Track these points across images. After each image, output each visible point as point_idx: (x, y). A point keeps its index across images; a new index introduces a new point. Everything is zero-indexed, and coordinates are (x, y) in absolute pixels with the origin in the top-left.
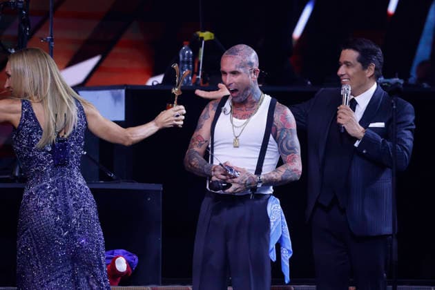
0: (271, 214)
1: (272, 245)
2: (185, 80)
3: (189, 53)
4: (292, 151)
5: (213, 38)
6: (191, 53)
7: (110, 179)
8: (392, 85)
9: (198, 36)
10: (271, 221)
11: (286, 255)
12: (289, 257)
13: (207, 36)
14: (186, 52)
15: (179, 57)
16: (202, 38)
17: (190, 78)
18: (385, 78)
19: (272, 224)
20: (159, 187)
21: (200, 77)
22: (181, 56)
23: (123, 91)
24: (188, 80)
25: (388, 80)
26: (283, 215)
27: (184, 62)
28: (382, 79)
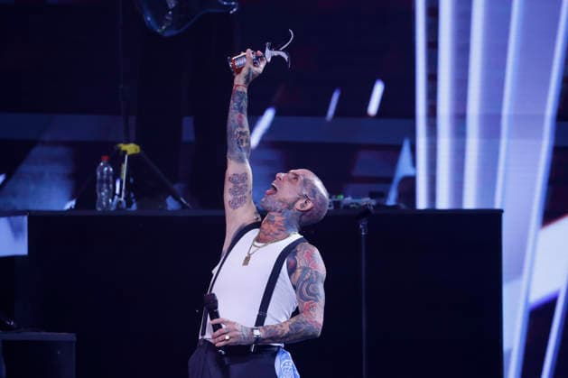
2: (104, 203)
3: (108, 171)
4: (313, 298)
5: (138, 151)
6: (111, 169)
7: (10, 329)
9: (119, 150)
13: (131, 149)
14: (105, 169)
15: (96, 176)
16: (125, 152)
17: (110, 201)
18: (353, 198)
20: (72, 337)
21: (122, 199)
22: (99, 174)
23: (26, 218)
24: (108, 202)
25: (356, 201)
26: (297, 373)
27: (102, 181)
28: (349, 199)
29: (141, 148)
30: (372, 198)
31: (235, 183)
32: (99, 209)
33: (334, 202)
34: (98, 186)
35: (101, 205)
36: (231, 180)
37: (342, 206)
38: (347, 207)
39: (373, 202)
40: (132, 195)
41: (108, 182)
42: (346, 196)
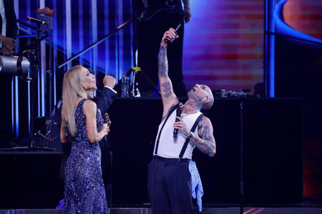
0: (191, 170)
1: (193, 189)
6: (128, 78)
8: (241, 96)
9: (132, 69)
10: (192, 175)
11: (200, 195)
12: (201, 196)
13: (137, 69)
16: (134, 70)
18: (236, 92)
19: (192, 177)
21: (133, 92)
22: (122, 80)
24: (126, 94)
25: (237, 93)
27: (124, 84)
28: (234, 93)
29: (141, 69)
30: (245, 92)
31: (166, 86)
32: (123, 96)
33: (228, 94)
34: (122, 86)
35: (123, 95)
36: (163, 85)
37: (231, 96)
38: (233, 96)
39: (245, 94)
40: (137, 90)
41: (126, 84)
42: (233, 91)
